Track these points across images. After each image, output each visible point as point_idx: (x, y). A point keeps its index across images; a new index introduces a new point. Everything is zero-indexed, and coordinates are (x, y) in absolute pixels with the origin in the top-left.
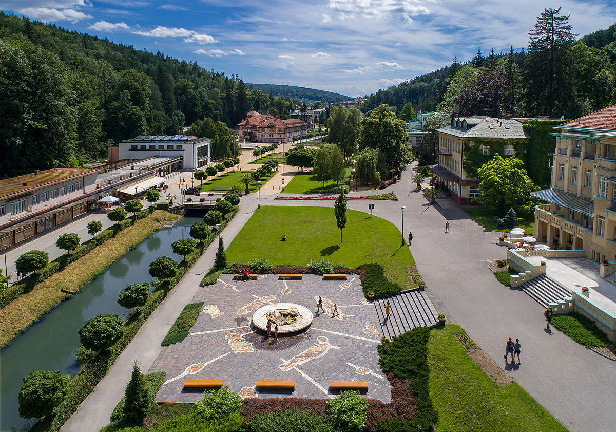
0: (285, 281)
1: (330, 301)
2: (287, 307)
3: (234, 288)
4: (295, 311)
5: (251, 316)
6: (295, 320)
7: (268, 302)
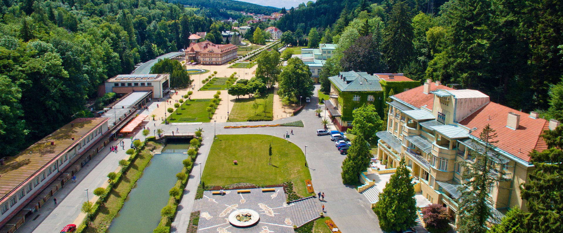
0: (241, 194)
1: (267, 206)
2: (245, 211)
3: (214, 201)
4: (250, 213)
5: (228, 217)
6: (250, 219)
7: (234, 208)
